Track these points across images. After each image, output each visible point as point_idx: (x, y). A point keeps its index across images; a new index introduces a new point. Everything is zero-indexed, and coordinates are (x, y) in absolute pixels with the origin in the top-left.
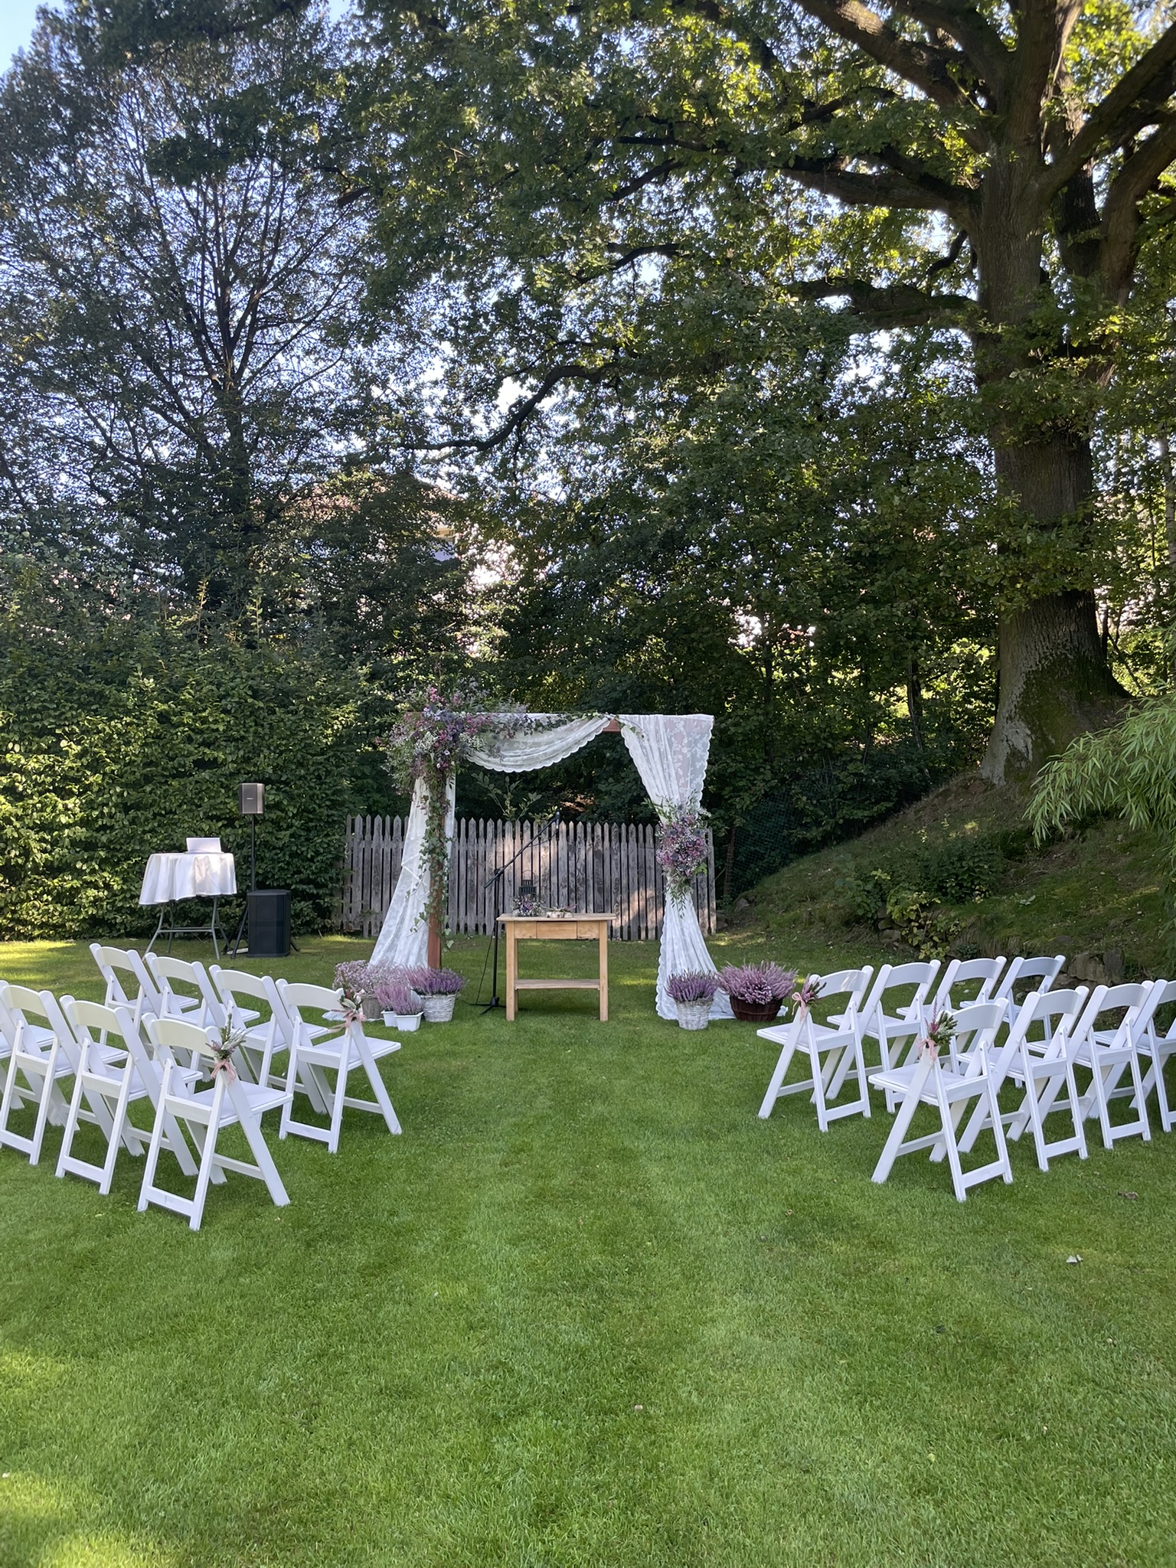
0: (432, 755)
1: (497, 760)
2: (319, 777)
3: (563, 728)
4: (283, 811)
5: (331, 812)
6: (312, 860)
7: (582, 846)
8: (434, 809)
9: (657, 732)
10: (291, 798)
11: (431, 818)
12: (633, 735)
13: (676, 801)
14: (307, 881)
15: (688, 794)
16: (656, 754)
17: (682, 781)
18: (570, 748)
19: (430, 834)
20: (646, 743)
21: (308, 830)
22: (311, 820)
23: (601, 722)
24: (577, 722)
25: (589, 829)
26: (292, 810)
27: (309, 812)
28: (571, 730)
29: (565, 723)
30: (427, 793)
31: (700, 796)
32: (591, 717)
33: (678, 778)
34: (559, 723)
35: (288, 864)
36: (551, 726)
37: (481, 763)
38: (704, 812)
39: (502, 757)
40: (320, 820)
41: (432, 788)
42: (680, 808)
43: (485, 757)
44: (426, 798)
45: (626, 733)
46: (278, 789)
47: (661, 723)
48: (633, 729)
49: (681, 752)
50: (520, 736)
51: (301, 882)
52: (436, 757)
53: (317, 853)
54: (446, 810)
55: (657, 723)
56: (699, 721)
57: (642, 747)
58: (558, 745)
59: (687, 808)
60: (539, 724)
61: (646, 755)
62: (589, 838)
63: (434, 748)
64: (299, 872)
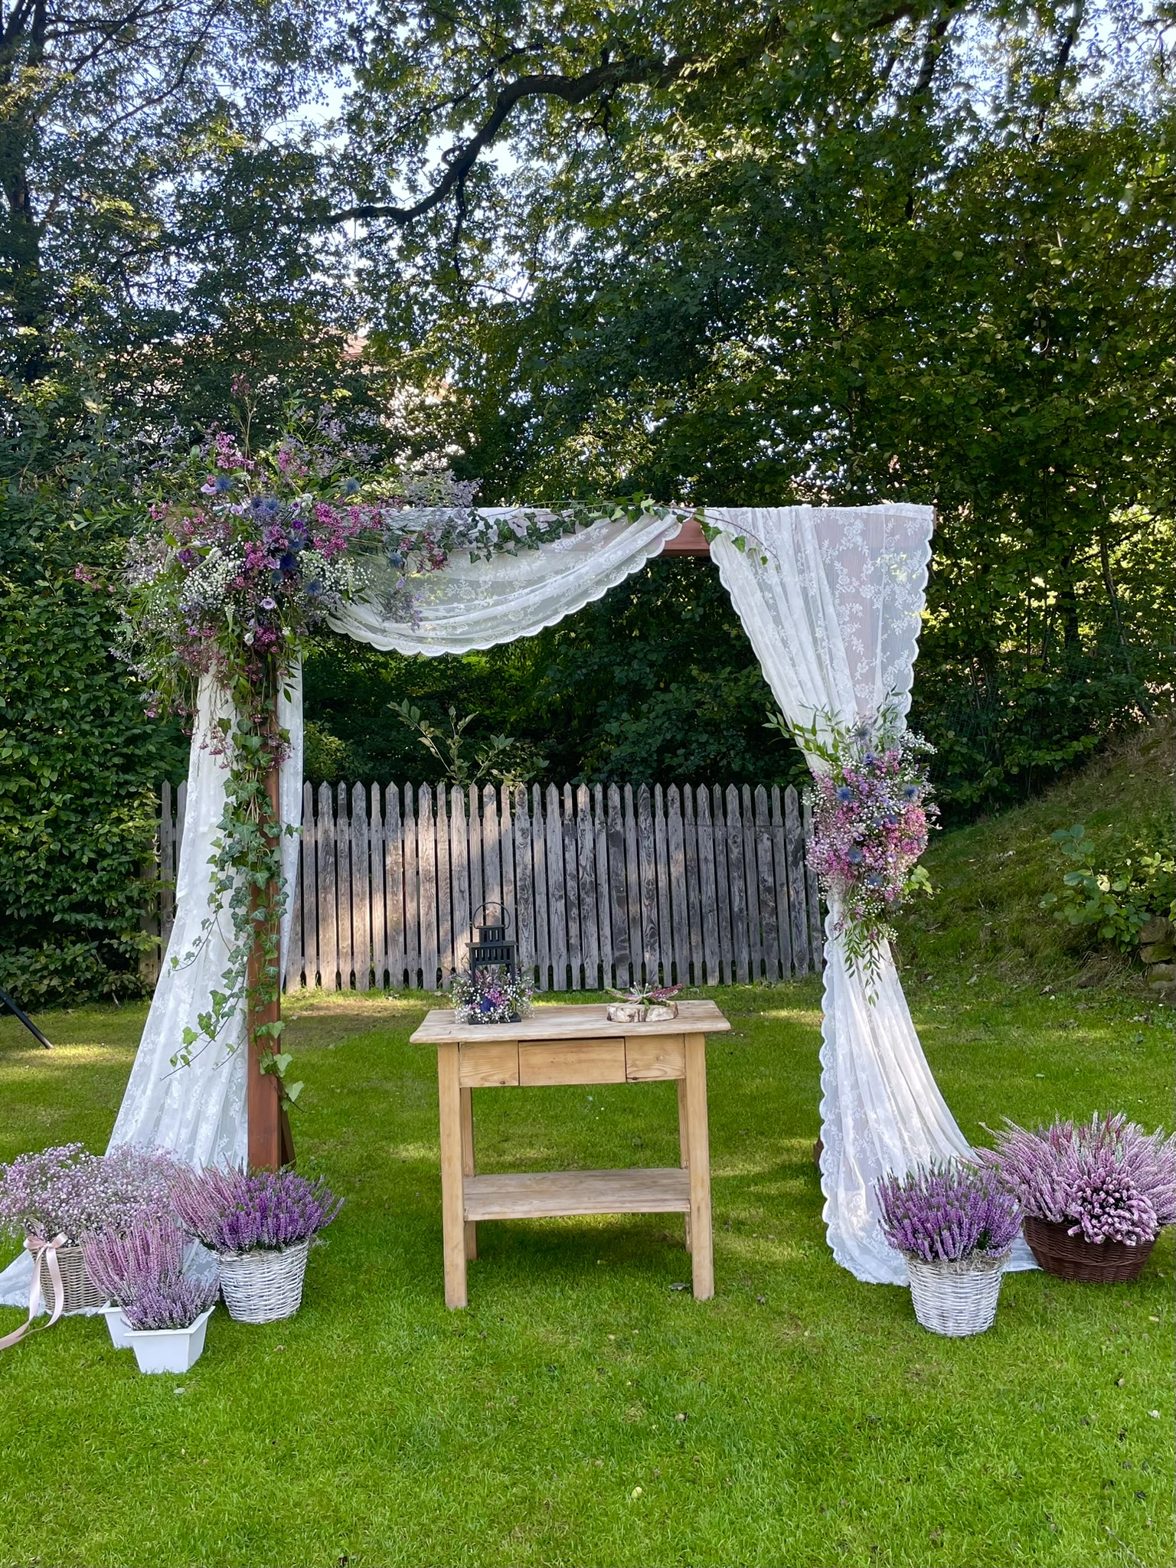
0: (230, 609)
1: (405, 627)
2: (98, 713)
3: (567, 542)
4: (32, 777)
5: (123, 777)
6: (92, 865)
7: (587, 825)
8: (246, 753)
9: (798, 549)
10: (46, 753)
11: (237, 776)
12: (740, 557)
13: (849, 719)
14: (82, 906)
15: (878, 699)
16: (798, 602)
17: (862, 668)
18: (585, 593)
19: (237, 812)
20: (773, 579)
21: (84, 812)
22: (88, 793)
23: (658, 526)
24: (600, 527)
25: (599, 796)
26: (49, 776)
27: (82, 778)
28: (585, 548)
29: (570, 531)
30: (227, 712)
31: (905, 703)
32: (637, 514)
33: (852, 659)
34: (556, 530)
35: (47, 875)
36: (538, 538)
37: (363, 635)
38: (920, 742)
39: (416, 620)
40: (105, 793)
41: (241, 699)
42: (862, 733)
43: (374, 621)
44: (224, 724)
45: (721, 553)
46: (22, 738)
47: (808, 524)
48: (739, 542)
49: (857, 597)
50: (459, 565)
51: (75, 907)
52: (241, 619)
53: (102, 854)
54: (277, 758)
55: (797, 528)
56: (900, 520)
57: (763, 587)
58: (554, 585)
59: (875, 736)
60: (507, 534)
61: (772, 607)
62: (599, 810)
63: (233, 592)
64: (69, 891)
